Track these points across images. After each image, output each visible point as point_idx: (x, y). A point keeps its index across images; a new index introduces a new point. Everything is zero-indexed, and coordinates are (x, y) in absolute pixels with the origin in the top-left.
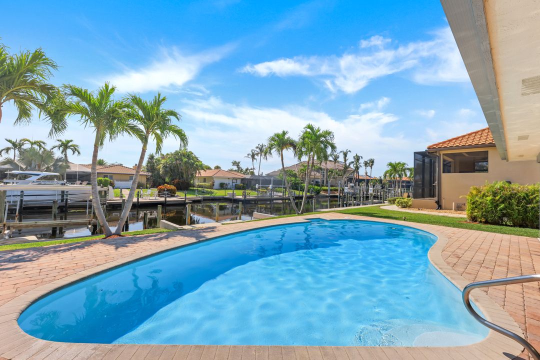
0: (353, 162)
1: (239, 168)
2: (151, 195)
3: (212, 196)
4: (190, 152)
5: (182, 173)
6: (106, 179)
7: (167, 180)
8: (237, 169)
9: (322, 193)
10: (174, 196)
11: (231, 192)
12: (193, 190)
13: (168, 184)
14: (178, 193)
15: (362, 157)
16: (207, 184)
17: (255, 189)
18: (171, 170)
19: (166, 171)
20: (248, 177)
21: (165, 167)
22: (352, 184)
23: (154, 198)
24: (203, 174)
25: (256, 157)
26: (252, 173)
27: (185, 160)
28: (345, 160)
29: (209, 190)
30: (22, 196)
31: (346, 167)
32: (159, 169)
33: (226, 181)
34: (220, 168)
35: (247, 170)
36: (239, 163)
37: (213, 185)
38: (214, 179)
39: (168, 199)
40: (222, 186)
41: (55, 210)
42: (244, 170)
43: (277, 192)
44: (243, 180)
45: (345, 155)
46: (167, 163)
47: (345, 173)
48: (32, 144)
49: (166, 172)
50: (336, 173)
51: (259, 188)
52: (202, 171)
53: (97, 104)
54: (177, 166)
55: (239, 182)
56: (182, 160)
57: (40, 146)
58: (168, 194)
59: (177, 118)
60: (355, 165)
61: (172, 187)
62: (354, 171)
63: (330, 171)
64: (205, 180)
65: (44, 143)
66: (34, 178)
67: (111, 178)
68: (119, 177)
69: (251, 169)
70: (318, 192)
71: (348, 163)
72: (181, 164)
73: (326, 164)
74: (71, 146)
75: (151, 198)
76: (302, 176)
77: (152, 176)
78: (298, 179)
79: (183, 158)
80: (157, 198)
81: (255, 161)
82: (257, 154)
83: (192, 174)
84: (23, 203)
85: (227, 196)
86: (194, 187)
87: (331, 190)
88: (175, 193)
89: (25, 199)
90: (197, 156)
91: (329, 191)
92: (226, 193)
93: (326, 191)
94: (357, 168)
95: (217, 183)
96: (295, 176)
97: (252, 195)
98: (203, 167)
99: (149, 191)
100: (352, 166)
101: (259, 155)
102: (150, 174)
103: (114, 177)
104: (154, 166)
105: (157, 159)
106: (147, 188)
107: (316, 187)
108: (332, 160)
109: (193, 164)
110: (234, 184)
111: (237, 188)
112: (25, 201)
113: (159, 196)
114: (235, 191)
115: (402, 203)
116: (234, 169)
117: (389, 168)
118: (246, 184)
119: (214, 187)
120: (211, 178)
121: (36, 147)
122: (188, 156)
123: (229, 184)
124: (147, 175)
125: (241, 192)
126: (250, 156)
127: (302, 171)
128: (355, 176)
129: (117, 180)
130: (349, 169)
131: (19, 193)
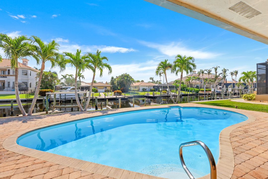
0: (222, 73)
1: (153, 81)
2: (111, 95)
3: (138, 95)
4: (128, 74)
5: (125, 85)
6: (95, 88)
7: (119, 88)
8: (152, 81)
9: (200, 92)
10: (121, 95)
11: (147, 93)
12: (130, 92)
13: (119, 90)
14: (123, 94)
15: (228, 70)
16: (137, 89)
17: (159, 91)
18: (120, 83)
20: (157, 85)
21: (118, 82)
22: (220, 87)
23: (112, 96)
24: (134, 84)
26: (160, 83)
27: (126, 78)
28: (216, 73)
29: (137, 92)
30: (65, 96)
31: (217, 77)
32: (115, 83)
33: (145, 88)
34: (144, 81)
35: (157, 81)
36: (153, 78)
37: (139, 90)
38: (140, 87)
39: (117, 97)
40: (144, 90)
41: (72, 101)
42: (156, 82)
43: (172, 92)
44: (154, 87)
45: (216, 69)
46: (118, 80)
47: (216, 80)
48: (69, 76)
49: (118, 85)
50: (210, 81)
51: (162, 91)
52: (134, 83)
53: (76, 58)
54: (122, 82)
55: (152, 88)
56: (124, 78)
57: (72, 76)
58: (117, 94)
59: (107, 60)
60: (223, 75)
61: (120, 91)
62: (222, 79)
63: (205, 80)
64: (136, 87)
65: (73, 75)
66: (69, 89)
68: (100, 87)
69: (160, 81)
70: (197, 92)
71: (218, 74)
72: (124, 80)
73: (203, 75)
75: (111, 96)
76: (187, 83)
77: (113, 86)
78: (184, 85)
79: (125, 77)
82: (162, 73)
83: (129, 85)
84: (66, 99)
85: (146, 95)
86: (131, 91)
87: (206, 91)
88: (121, 94)
89: (66, 97)
90: (131, 76)
91: (205, 91)
92: (145, 94)
93: (203, 91)
94: (225, 77)
95: (141, 89)
97: (157, 94)
98: (134, 81)
99: (110, 93)
100: (221, 76)
101: (163, 73)
102: (112, 86)
103: (98, 87)
104: (113, 82)
105: (114, 79)
107: (196, 89)
108: (207, 73)
109: (130, 80)
110: (149, 89)
111: (151, 91)
112: (66, 98)
113: (115, 95)
114: (149, 93)
115: (247, 97)
116: (151, 82)
117: (243, 75)
118: (156, 89)
119: (140, 91)
120: (138, 86)
121: (70, 77)
122: (127, 77)
123: (147, 89)
124: (110, 86)
125: (152, 93)
127: (188, 80)
128: (223, 81)
129: (99, 89)
130: (219, 77)
131: (64, 95)
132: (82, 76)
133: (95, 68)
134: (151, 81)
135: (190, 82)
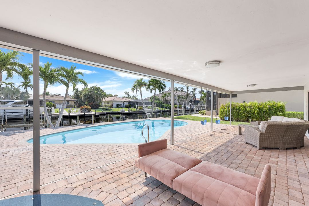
0: (192, 92)
1: (129, 96)
2: (77, 112)
3: (111, 112)
4: (99, 87)
5: (94, 99)
6: (51, 103)
7: (86, 103)
10: (90, 112)
11: (122, 109)
12: (101, 108)
13: (86, 105)
14: (92, 110)
15: (197, 89)
16: (109, 105)
17: (135, 107)
18: (88, 97)
20: (132, 100)
21: (85, 96)
22: (190, 104)
23: (78, 113)
24: (107, 99)
26: (136, 99)
27: (96, 92)
28: (188, 91)
29: (110, 108)
30: (5, 113)
31: (188, 95)
32: (82, 97)
33: (120, 103)
34: (118, 96)
36: (129, 93)
37: (113, 105)
38: (113, 102)
39: (86, 114)
40: (118, 106)
41: (25, 119)
42: (132, 97)
43: (148, 109)
44: (129, 102)
45: (188, 88)
47: (187, 98)
48: (7, 84)
49: (85, 99)
50: (183, 98)
51: (138, 107)
52: (106, 98)
54: (91, 96)
55: (127, 104)
56: (94, 92)
57: (11, 85)
58: (86, 111)
59: (83, 75)
60: (193, 93)
61: (89, 107)
62: (193, 96)
64: (108, 102)
65: (13, 84)
67: (54, 102)
68: (58, 102)
69: (136, 96)
71: (189, 92)
72: (93, 94)
73: (177, 93)
76: (163, 100)
77: (77, 101)
78: (160, 101)
79: (95, 91)
80: (80, 113)
81: (137, 91)
83: (100, 100)
85: (120, 112)
86: (102, 106)
87: (179, 107)
88: (91, 110)
90: (103, 90)
91: (178, 107)
92: (120, 110)
94: (194, 95)
95: (115, 104)
96: (159, 99)
97: (133, 110)
98: (106, 96)
99: (75, 109)
100: (191, 93)
102: (76, 100)
103: (55, 102)
104: (78, 95)
105: (80, 91)
106: (75, 108)
108: (180, 90)
109: (101, 94)
110: (124, 105)
111: (126, 107)
113: (81, 112)
114: (124, 109)
118: (131, 105)
119: (113, 107)
121: (9, 86)
122: (98, 90)
123: (122, 105)
124: (74, 101)
125: (127, 109)
127: (163, 97)
128: (192, 99)
129: (57, 104)
130: (190, 95)
131: (3, 112)
132: (30, 86)
133: (69, 82)
134: (126, 96)
135: (165, 98)
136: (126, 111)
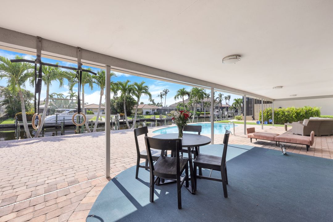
0: (218, 98)
1: (154, 103)
6: (90, 111)
7: (118, 111)
8: (152, 103)
9: (201, 116)
14: (127, 117)
15: (223, 95)
16: (140, 112)
18: (121, 106)
19: (118, 106)
20: (160, 108)
21: (118, 104)
22: (218, 110)
25: (163, 96)
26: (161, 106)
31: (214, 101)
32: (114, 105)
33: (149, 111)
34: (143, 103)
35: (158, 104)
36: (154, 100)
37: (143, 113)
38: (143, 110)
39: (124, 120)
40: (147, 113)
42: (156, 104)
44: (158, 110)
46: (119, 102)
48: (58, 95)
50: (209, 104)
51: (167, 114)
55: (156, 111)
60: (219, 99)
62: (219, 103)
63: (205, 103)
64: (138, 110)
66: (67, 112)
67: (92, 110)
68: (95, 110)
69: (161, 103)
70: (199, 115)
71: (215, 98)
74: (75, 95)
76: (190, 106)
81: (162, 98)
82: (164, 95)
85: (151, 118)
87: (206, 114)
91: (205, 114)
93: (203, 114)
94: (221, 101)
96: (186, 106)
97: (164, 117)
100: (217, 100)
101: (165, 95)
105: (112, 100)
107: (198, 112)
109: (132, 102)
110: (153, 112)
111: (155, 114)
118: (160, 112)
120: (141, 109)
121: (59, 97)
126: (159, 96)
127: (190, 104)
128: (220, 105)
130: (216, 101)
135: (192, 105)
136: (158, 117)
